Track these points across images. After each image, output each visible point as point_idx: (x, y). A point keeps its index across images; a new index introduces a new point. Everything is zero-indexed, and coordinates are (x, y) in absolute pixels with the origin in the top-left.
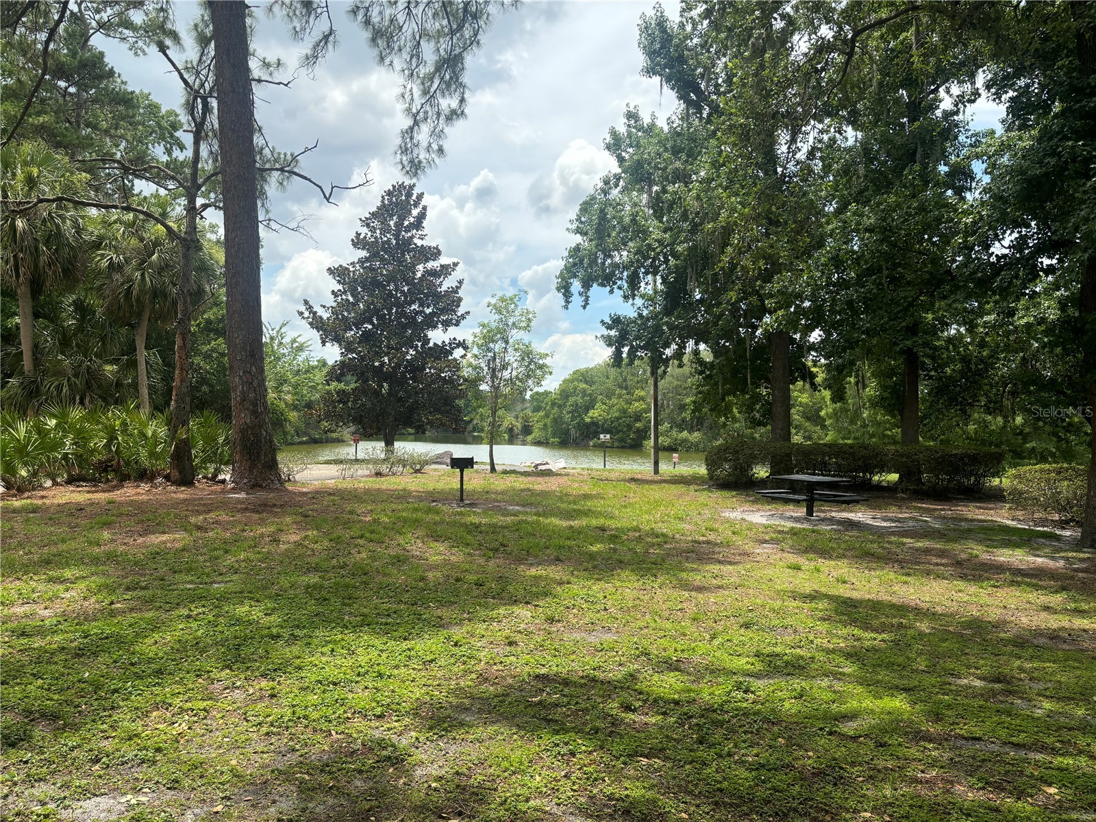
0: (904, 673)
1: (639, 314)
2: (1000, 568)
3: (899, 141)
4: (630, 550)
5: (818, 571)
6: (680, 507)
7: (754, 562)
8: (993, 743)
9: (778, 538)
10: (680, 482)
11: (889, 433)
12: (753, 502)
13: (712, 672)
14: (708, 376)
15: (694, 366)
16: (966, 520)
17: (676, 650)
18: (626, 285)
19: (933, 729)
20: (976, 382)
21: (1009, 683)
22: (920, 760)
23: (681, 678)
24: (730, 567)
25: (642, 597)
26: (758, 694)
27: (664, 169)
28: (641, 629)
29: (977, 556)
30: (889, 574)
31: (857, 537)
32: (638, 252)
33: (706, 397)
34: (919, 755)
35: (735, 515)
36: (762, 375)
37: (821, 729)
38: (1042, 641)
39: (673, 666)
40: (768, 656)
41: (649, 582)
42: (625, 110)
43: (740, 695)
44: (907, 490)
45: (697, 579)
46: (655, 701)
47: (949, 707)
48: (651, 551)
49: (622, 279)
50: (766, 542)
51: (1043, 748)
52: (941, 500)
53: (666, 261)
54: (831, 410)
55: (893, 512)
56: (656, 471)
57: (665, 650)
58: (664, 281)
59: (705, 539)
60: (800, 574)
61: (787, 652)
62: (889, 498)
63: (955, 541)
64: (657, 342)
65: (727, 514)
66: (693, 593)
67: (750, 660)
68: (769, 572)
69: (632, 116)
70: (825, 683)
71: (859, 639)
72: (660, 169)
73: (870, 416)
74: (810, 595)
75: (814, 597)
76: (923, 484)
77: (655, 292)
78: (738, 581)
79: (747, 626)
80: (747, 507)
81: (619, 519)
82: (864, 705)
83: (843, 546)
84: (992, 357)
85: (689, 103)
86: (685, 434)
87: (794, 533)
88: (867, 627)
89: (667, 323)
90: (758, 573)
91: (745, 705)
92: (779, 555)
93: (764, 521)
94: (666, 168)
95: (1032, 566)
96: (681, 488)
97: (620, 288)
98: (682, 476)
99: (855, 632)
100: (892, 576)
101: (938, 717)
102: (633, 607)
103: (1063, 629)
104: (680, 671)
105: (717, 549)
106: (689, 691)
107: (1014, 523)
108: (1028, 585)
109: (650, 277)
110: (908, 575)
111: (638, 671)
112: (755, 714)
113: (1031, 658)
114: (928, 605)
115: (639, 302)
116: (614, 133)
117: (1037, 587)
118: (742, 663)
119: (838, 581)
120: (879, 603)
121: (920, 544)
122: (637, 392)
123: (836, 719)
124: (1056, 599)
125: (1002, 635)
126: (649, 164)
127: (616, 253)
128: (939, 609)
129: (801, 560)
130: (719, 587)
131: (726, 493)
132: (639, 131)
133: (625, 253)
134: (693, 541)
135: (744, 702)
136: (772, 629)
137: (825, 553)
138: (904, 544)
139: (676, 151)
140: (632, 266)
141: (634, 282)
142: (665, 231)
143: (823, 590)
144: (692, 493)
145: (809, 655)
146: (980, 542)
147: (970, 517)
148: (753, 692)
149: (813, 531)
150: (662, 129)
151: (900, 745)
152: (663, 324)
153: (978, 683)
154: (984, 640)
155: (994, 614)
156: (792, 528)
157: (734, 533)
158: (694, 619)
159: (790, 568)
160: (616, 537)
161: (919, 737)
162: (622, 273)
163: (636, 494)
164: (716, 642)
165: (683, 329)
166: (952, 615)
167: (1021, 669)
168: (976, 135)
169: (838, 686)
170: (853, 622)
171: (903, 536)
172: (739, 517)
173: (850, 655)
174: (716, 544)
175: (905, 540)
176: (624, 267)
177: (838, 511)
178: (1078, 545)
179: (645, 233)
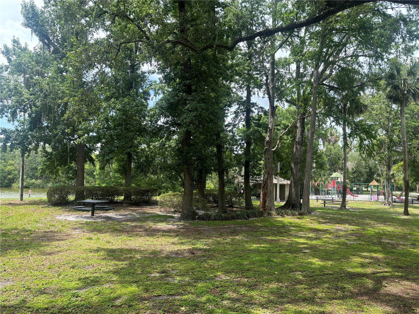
0: (134, 276)
1: (16, 129)
2: (158, 230)
3: (127, 78)
4: (14, 239)
5: (99, 239)
6: (36, 216)
7: (73, 238)
8: (164, 296)
9: (81, 227)
10: (34, 204)
11: (119, 181)
12: (69, 211)
13: (61, 291)
14: (49, 158)
15: (43, 153)
16: (147, 213)
17: (43, 284)
18: (9, 115)
19: (145, 295)
20: (149, 165)
21: (166, 273)
22: (143, 309)
23: (47, 297)
24: (63, 242)
25: (23, 262)
26: (82, 297)
27: (32, 69)
28: (24, 277)
29: (152, 227)
30: (124, 237)
31: (112, 223)
32: (17, 102)
33: (48, 167)
34: (143, 307)
35: (62, 218)
36: (73, 159)
37: (108, 306)
38: (174, 255)
39: (42, 292)
40: (84, 279)
41: (25, 254)
42: (12, 38)
43: (74, 299)
44: (127, 203)
45: (48, 249)
46: (37, 310)
47: (150, 286)
48: (25, 239)
49: (8, 112)
50: (76, 229)
51: (179, 294)
52: (138, 206)
53: (31, 108)
54: (98, 172)
55: (123, 212)
56: (22, 199)
57: (37, 285)
58: (30, 115)
59: (50, 230)
60: (92, 241)
61: (91, 276)
62: (120, 206)
63: (144, 222)
64: (25, 142)
65: (58, 218)
66: (47, 256)
67: (77, 282)
68: (80, 242)
69: (15, 42)
70: (107, 286)
71: (117, 265)
72: (30, 68)
73: (112, 175)
74: (97, 250)
75: (98, 250)
76: (132, 201)
77: (25, 120)
78: (67, 248)
79: (73, 267)
80: (66, 214)
81: (5, 224)
82: (122, 292)
83: (107, 227)
84: (154, 156)
85: (44, 43)
86: (34, 181)
87: (87, 224)
88: (120, 260)
89: (31, 135)
90: (75, 243)
91: (77, 303)
92: (83, 234)
93: (74, 219)
94: (33, 68)
95: (168, 228)
96: (35, 207)
97: (6, 116)
98: (35, 201)
99: (116, 263)
100: (125, 238)
101: (147, 290)
102: (19, 267)
103: (179, 250)
104: (46, 294)
105: (56, 234)
106: (52, 302)
107: (161, 213)
108: (167, 235)
109: (22, 113)
110: (131, 237)
111: (26, 298)
112: (82, 306)
113: (172, 262)
114: (139, 248)
115: (16, 123)
116: (6, 47)
117: (170, 236)
118: (73, 284)
119: (107, 242)
120: (122, 249)
121: (133, 224)
122: (10, 161)
123: (113, 300)
124: (175, 240)
125: (162, 255)
126: (25, 65)
127: (5, 100)
128: (142, 249)
129: (91, 235)
130: (59, 252)
131: (57, 208)
132: (19, 49)
133: (10, 101)
134: (44, 232)
135: (76, 301)
136: (84, 267)
137: (100, 231)
138: (128, 225)
139: (38, 63)
140: (14, 108)
141: (14, 115)
142: (31, 95)
143: (102, 247)
144: (41, 209)
145: (100, 275)
146: (152, 221)
147: (147, 212)
148: (80, 297)
149: (95, 222)
150: (31, 51)
151: (136, 304)
152: (29, 135)
153: (157, 275)
154: (157, 258)
155: (159, 248)
156: (87, 222)
157: (62, 226)
158: (49, 268)
159: (87, 239)
160: (6, 234)
161: (142, 299)
162: (8, 110)
163: (13, 211)
164: (60, 277)
165: (38, 138)
166: (146, 251)
167: (169, 267)
168: (151, 81)
169: (113, 286)
170: (115, 259)
171: (127, 222)
172: (64, 219)
173: (116, 272)
174: (55, 232)
175: (128, 223)
176: (9, 108)
177: (103, 213)
178: (180, 219)
179: (21, 94)
